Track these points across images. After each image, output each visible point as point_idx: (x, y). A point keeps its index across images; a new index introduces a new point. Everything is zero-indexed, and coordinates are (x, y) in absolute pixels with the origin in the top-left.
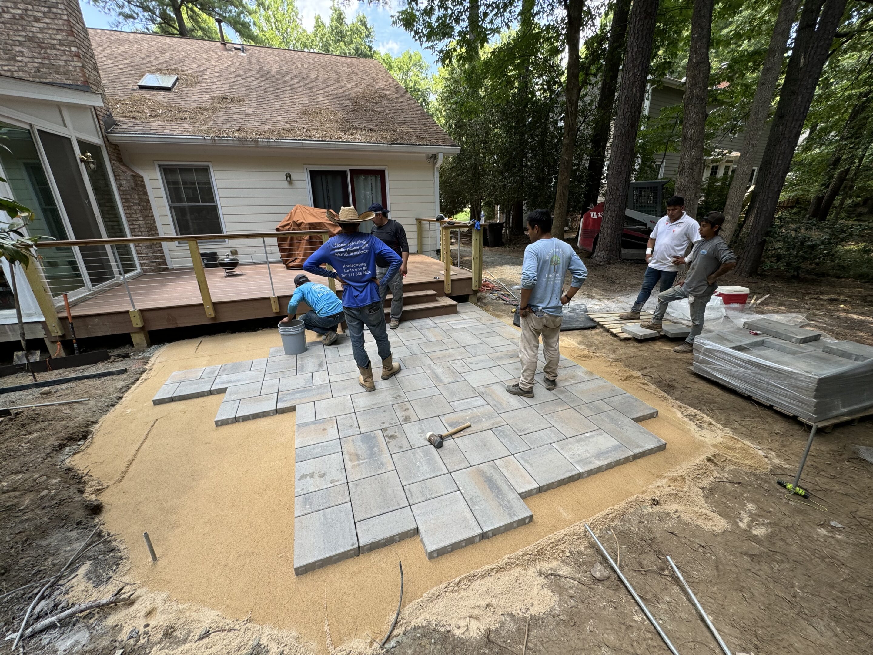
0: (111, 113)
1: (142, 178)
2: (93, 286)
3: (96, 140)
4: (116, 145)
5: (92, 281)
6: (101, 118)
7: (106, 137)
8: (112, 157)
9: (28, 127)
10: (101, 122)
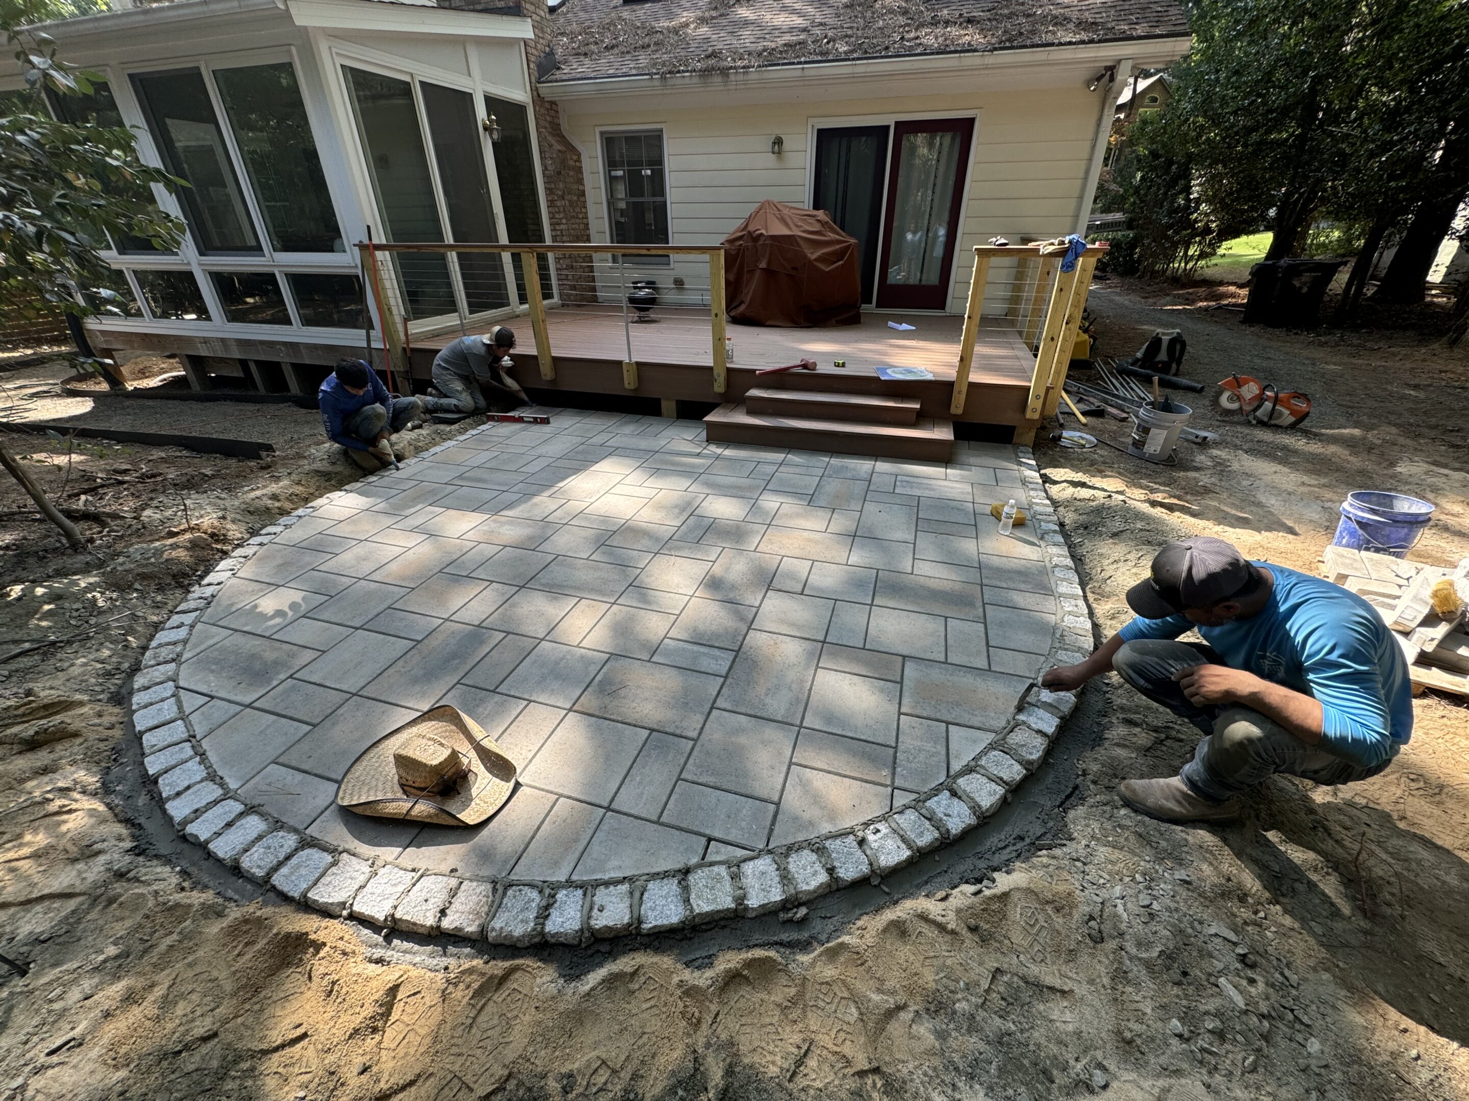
0: (552, 50)
1: (579, 155)
2: (471, 312)
3: (519, 94)
4: (553, 103)
5: (470, 305)
6: (533, 59)
7: (537, 89)
8: (541, 122)
9: (407, 78)
10: (532, 66)
